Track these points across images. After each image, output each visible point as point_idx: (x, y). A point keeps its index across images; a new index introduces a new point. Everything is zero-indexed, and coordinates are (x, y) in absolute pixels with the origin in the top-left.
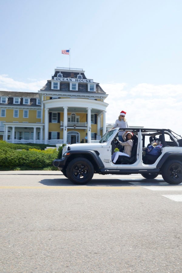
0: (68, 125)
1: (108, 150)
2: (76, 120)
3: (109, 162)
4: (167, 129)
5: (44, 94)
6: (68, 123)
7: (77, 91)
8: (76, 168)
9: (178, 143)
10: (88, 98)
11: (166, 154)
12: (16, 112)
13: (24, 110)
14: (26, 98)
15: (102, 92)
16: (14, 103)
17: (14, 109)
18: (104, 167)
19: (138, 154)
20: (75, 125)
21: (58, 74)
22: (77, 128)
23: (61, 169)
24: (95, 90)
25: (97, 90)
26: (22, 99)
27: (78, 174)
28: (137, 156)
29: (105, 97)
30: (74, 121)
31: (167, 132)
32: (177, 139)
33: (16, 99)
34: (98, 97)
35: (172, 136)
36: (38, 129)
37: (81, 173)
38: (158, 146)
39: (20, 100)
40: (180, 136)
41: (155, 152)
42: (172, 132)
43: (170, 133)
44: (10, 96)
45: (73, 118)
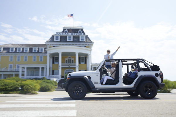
0: (62, 65)
1: (97, 75)
2: (71, 61)
3: (98, 84)
4: (141, 59)
5: (49, 44)
6: (62, 64)
7: (72, 41)
8: (75, 88)
9: (150, 69)
10: (79, 46)
11: (141, 77)
12: (35, 57)
13: (40, 56)
14: (42, 48)
15: (90, 41)
16: (33, 51)
17: (33, 56)
18: (94, 87)
19: (120, 78)
20: (69, 65)
21: (65, 31)
22: (71, 67)
23: (65, 89)
24: (85, 40)
25: (86, 40)
26: (39, 49)
27: (76, 92)
28: (119, 79)
29: (92, 45)
30: (70, 62)
31: (141, 61)
32: (149, 65)
33: (34, 49)
34: (87, 44)
35: (146, 64)
36: (43, 68)
37: (78, 92)
38: (135, 71)
39: (37, 49)
40: (152, 63)
41: (132, 76)
42: (145, 61)
43: (143, 62)
44: (31, 47)
45: (70, 60)
